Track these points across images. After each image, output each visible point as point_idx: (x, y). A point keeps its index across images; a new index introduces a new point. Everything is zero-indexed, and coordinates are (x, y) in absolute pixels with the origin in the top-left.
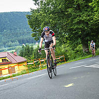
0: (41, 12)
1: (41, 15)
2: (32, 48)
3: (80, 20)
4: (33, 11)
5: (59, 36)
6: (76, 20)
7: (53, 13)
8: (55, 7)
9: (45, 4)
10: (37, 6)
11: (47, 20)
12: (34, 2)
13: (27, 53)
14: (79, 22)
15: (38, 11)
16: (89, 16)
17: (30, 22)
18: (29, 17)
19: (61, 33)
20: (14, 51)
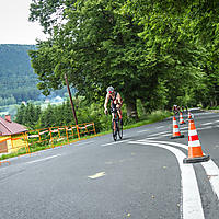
0: (54, 46)
1: (54, 51)
2: (38, 109)
3: (123, 62)
4: (40, 44)
5: (86, 88)
6: (116, 62)
7: (76, 48)
8: (80, 39)
9: (62, 33)
10: (48, 36)
11: (64, 60)
12: (43, 28)
13: (28, 117)
14: (122, 66)
15: (49, 43)
16: (137, 55)
17: (34, 62)
18: (33, 54)
19: (89, 84)
20: (6, 113)
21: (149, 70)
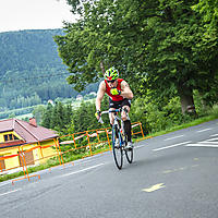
0: (87, 29)
1: (86, 35)
2: (69, 109)
3: (174, 44)
4: (69, 27)
6: (164, 44)
7: (113, 29)
8: (117, 17)
9: (94, 12)
10: (78, 16)
11: (100, 45)
12: (71, 7)
13: (58, 120)
14: (172, 49)
15: (79, 25)
16: (191, 34)
17: (63, 51)
18: (60, 40)
19: (131, 74)
20: (30, 116)
21: (208, 52)
